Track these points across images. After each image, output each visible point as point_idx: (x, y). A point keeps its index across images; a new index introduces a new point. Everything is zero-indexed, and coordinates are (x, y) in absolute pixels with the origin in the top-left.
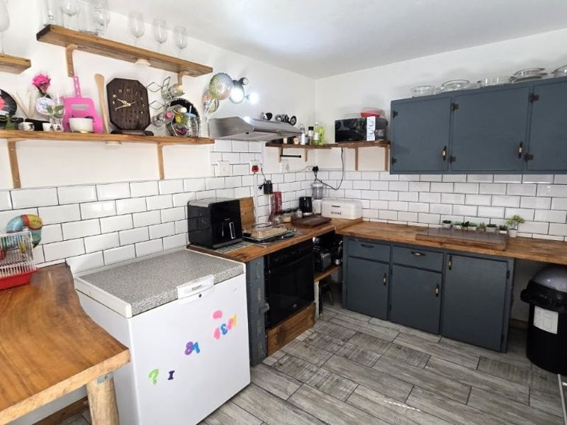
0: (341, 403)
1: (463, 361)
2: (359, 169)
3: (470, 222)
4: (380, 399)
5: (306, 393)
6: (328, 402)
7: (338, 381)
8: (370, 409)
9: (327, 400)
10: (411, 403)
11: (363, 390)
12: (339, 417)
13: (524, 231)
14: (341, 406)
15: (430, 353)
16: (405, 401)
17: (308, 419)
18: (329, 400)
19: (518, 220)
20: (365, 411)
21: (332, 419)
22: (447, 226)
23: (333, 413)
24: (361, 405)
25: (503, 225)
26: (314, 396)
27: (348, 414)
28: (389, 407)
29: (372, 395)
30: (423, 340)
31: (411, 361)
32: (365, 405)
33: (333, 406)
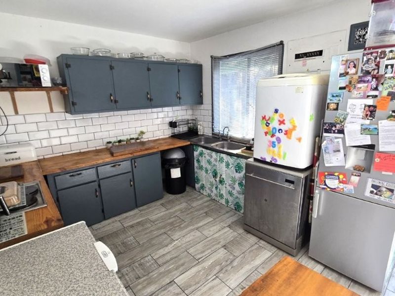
0: (160, 268)
1: (159, 210)
2: (20, 113)
3: (122, 139)
4: (167, 250)
5: (140, 287)
6: (155, 275)
7: (141, 265)
8: (171, 256)
9: (154, 275)
10: (176, 238)
11: (156, 254)
12: (170, 273)
13: (145, 138)
14: (162, 269)
15: (146, 218)
16: (173, 240)
17: (164, 290)
18: (154, 274)
19: (142, 133)
20: (171, 259)
21: (171, 277)
22: (110, 145)
23: (166, 275)
24: (167, 259)
25: (137, 137)
26: (146, 282)
27: (170, 267)
28: (173, 248)
29: (162, 252)
30: (135, 215)
31: (146, 226)
32: (168, 257)
33: (161, 274)
